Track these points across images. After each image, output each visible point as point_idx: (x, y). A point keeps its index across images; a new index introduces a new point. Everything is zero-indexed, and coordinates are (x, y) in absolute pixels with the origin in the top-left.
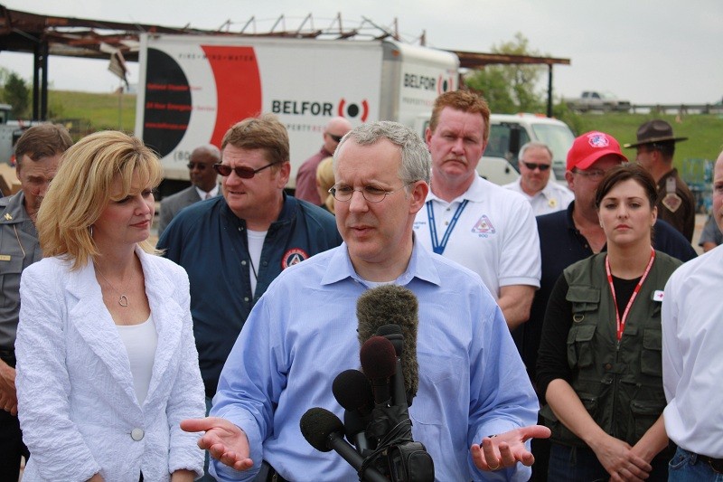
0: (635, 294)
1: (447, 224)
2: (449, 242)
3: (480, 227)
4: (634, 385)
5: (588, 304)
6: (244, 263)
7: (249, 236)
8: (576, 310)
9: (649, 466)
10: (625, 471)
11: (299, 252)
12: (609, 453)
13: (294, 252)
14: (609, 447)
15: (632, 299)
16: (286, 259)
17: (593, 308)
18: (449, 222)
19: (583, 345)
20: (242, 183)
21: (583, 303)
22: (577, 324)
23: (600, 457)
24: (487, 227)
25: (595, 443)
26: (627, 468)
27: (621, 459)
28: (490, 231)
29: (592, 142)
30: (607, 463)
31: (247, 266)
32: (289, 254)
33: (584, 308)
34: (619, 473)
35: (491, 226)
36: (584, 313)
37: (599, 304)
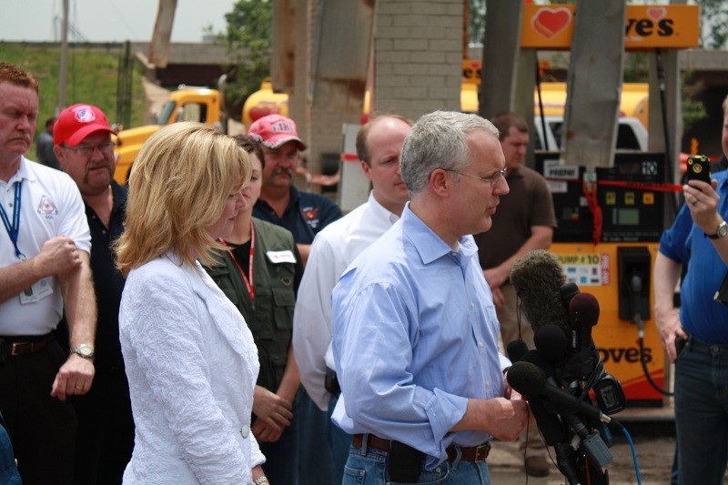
1: (11, 205)
2: (21, 224)
3: (44, 208)
4: (271, 340)
10: (277, 416)
15: (251, 261)
18: (13, 203)
24: (51, 208)
26: (278, 413)
27: (274, 405)
28: (54, 212)
29: (78, 116)
34: (272, 418)
35: (54, 207)
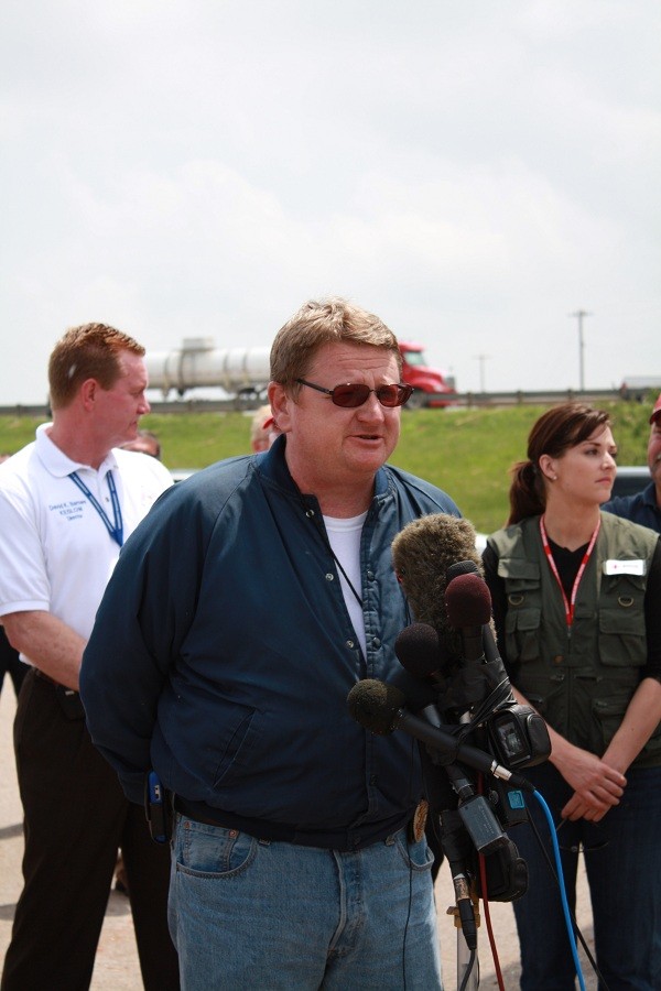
0: (583, 566)
1: (107, 499)
4: (594, 679)
5: (527, 581)
8: (510, 588)
9: (623, 778)
10: (599, 789)
12: (580, 768)
14: (578, 761)
17: (536, 586)
19: (528, 634)
21: (518, 580)
22: (515, 608)
23: (566, 775)
25: (560, 758)
26: (601, 786)
27: (595, 775)
30: (574, 779)
33: (524, 586)
34: (593, 792)
36: (523, 592)
37: (540, 581)
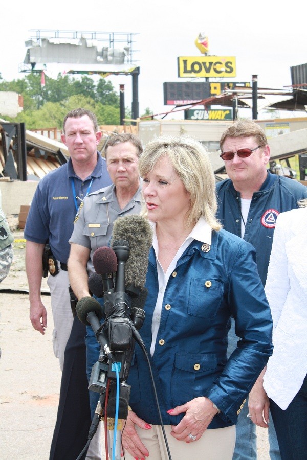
6: (237, 221)
7: (242, 203)
11: (273, 211)
13: (270, 211)
16: (264, 217)
20: (243, 161)
31: (240, 223)
32: (267, 213)
